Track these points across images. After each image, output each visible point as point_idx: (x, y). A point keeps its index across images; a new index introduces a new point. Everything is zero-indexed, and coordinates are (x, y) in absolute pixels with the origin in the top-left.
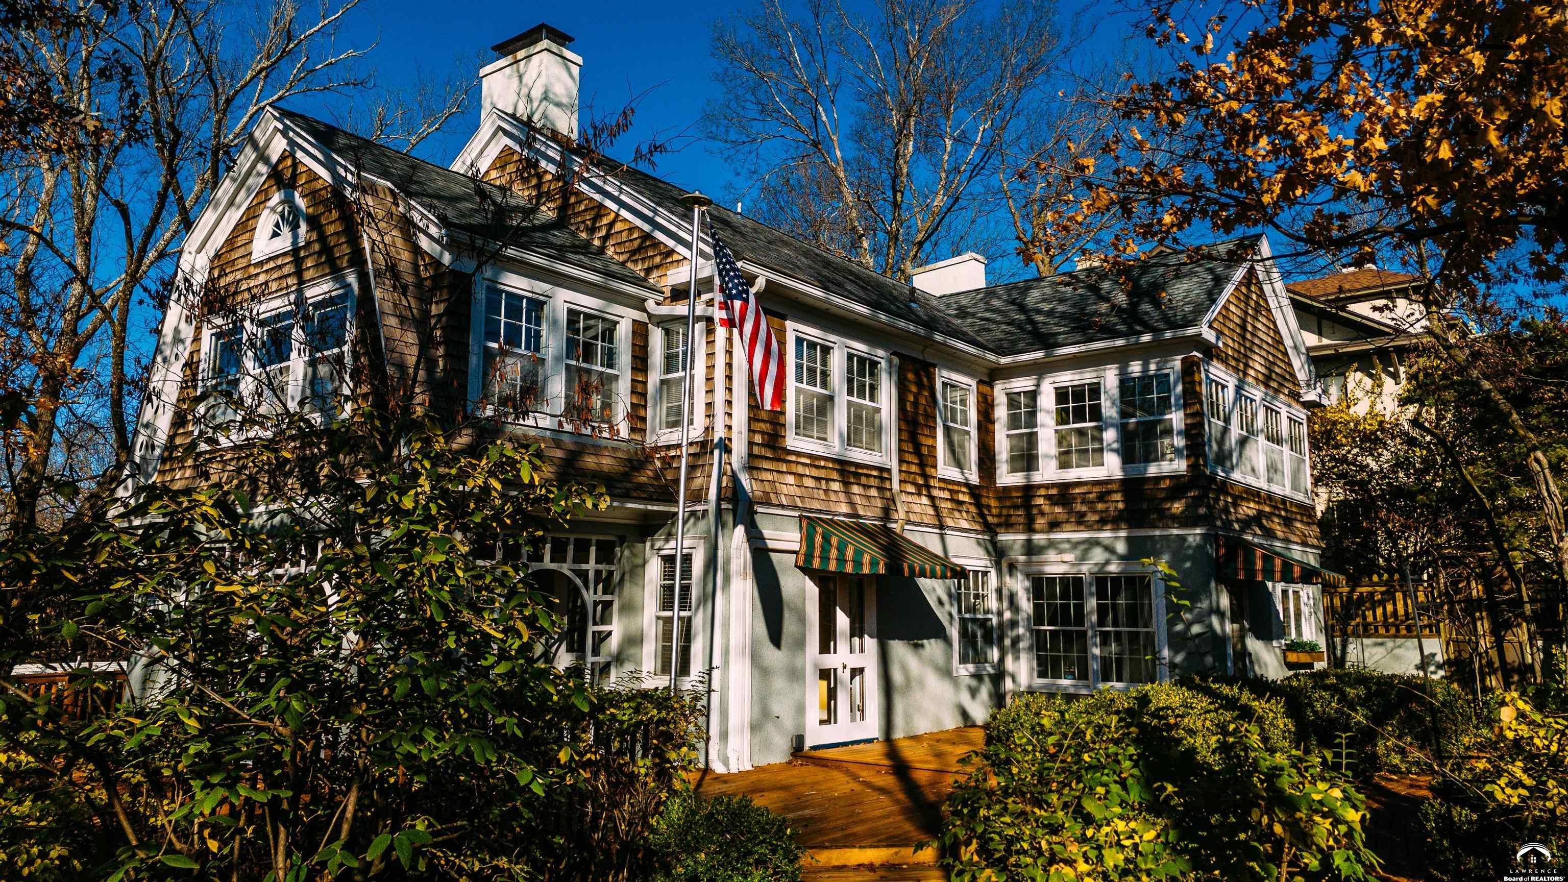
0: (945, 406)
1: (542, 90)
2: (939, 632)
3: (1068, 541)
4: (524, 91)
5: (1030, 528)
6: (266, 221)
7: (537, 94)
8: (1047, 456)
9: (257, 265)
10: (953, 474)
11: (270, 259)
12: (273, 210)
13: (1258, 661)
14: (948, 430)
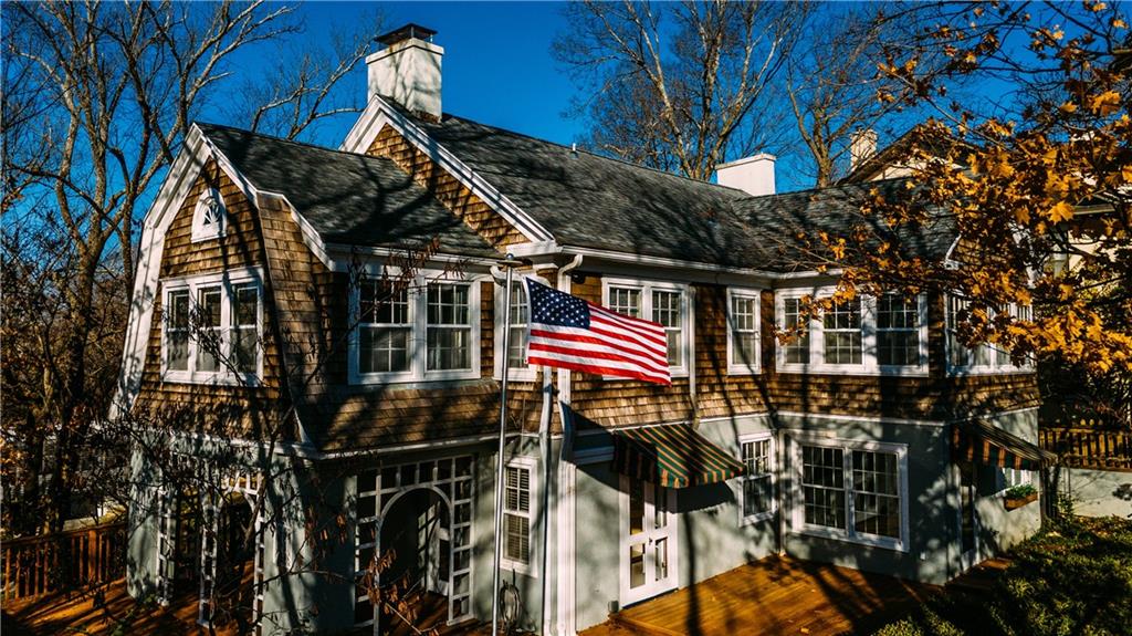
0: (735, 316)
1: (412, 80)
2: (729, 497)
3: (834, 422)
4: (400, 79)
5: (806, 408)
6: (200, 211)
7: (409, 82)
8: (818, 353)
9: (196, 244)
10: (742, 369)
11: (205, 242)
12: (204, 202)
13: (985, 515)
14: (737, 336)
